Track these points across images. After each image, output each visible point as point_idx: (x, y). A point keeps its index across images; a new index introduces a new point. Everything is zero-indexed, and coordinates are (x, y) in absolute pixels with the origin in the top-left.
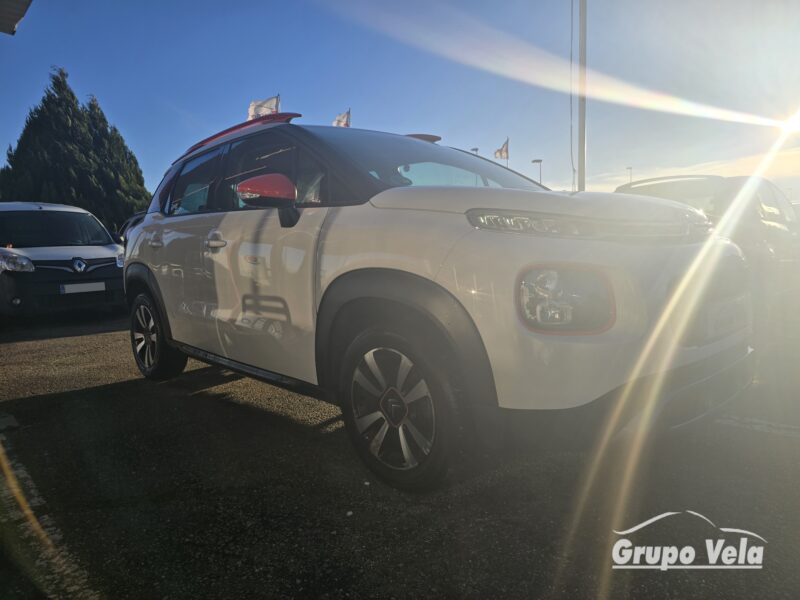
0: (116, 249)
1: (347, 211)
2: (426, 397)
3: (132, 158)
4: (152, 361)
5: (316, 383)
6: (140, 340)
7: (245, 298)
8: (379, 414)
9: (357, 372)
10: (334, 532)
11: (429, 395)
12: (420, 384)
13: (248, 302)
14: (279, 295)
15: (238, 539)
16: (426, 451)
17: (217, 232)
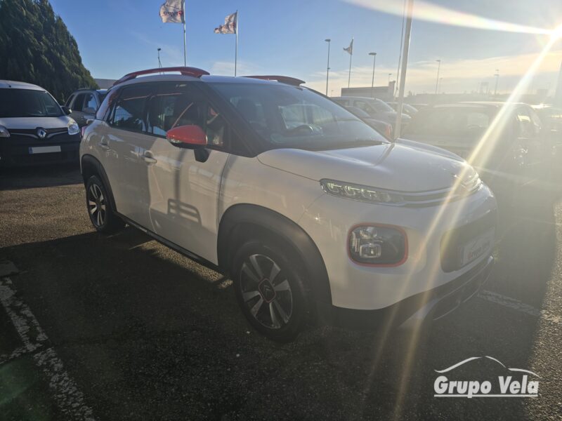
0: (67, 121)
1: (241, 159)
2: (288, 291)
3: (73, 41)
4: (102, 223)
5: (217, 264)
6: (94, 206)
7: (170, 200)
8: (257, 293)
9: (244, 265)
10: (229, 369)
11: (290, 290)
12: (284, 282)
13: (172, 204)
14: (194, 205)
15: (171, 372)
16: (286, 321)
17: (150, 151)
